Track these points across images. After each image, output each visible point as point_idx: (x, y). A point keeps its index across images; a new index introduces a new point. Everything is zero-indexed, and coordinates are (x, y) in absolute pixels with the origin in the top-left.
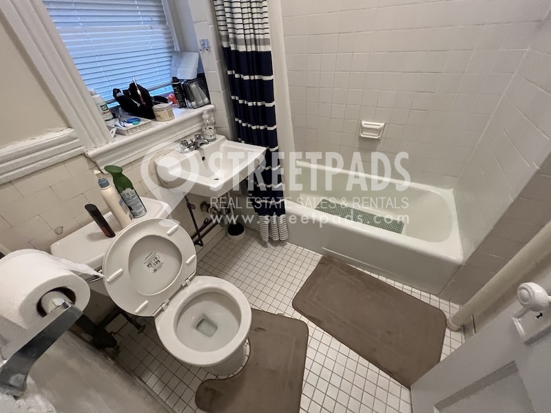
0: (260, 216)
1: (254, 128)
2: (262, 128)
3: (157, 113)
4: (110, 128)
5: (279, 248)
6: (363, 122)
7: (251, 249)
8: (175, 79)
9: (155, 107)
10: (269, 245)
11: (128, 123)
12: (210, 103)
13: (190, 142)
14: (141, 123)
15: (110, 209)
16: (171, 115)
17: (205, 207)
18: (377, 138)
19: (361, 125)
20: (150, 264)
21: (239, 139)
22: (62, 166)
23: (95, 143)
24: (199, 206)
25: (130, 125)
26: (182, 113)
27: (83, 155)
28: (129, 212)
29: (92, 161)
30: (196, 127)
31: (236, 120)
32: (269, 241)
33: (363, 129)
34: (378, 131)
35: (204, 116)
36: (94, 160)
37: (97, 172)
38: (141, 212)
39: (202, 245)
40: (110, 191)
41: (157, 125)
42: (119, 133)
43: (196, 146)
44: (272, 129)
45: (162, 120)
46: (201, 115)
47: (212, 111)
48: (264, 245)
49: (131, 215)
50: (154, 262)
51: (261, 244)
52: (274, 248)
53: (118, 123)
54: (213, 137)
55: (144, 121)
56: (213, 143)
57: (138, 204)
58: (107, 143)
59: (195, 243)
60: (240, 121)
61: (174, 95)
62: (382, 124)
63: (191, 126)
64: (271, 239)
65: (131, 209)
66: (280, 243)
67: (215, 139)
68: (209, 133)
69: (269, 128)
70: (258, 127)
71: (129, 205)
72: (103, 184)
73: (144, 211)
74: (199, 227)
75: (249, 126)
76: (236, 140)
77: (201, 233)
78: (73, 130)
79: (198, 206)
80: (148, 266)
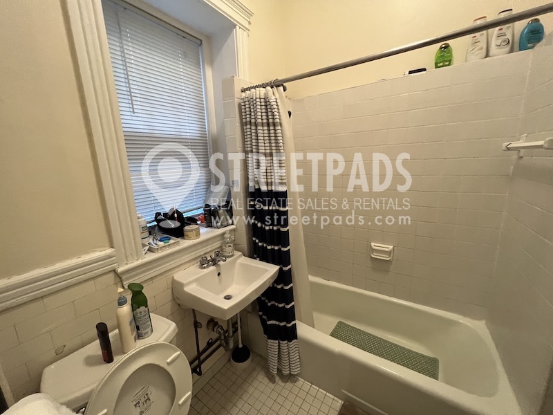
0: (269, 340)
1: (269, 247)
2: (276, 248)
3: (186, 233)
4: (144, 245)
5: (289, 385)
6: (373, 244)
7: (256, 384)
8: (207, 206)
9: (187, 228)
10: (277, 378)
11: (160, 241)
12: (232, 224)
13: (209, 258)
14: (171, 241)
15: (118, 326)
16: (198, 234)
17: (212, 324)
18: (388, 259)
19: (371, 246)
20: (139, 403)
21: (255, 256)
22: (92, 282)
23: (127, 260)
24: (206, 323)
25: (161, 244)
26: (208, 232)
27: (114, 271)
28: (135, 333)
29: (119, 277)
30: (217, 244)
31: (254, 239)
32: (277, 374)
33: (374, 251)
34: (389, 253)
35: (226, 236)
36: (121, 276)
37: (120, 290)
38: (147, 332)
39: (200, 374)
40: (126, 309)
41: (184, 243)
42: (150, 250)
43: (214, 262)
44: (286, 249)
45: (189, 238)
46: (224, 233)
47: (234, 230)
48: (271, 379)
49: (137, 336)
50: (143, 400)
51: (268, 377)
52: (283, 384)
53: (151, 241)
54: (231, 254)
55: (174, 239)
56: (230, 259)
57: (147, 324)
58: (137, 260)
59: (194, 371)
60: (257, 241)
61: (203, 216)
62: (391, 247)
63: (213, 243)
64: (279, 371)
65: (138, 328)
66: (291, 378)
67: (233, 255)
68: (228, 250)
69: (283, 249)
70: (273, 247)
71: (138, 324)
72: (121, 302)
73: (150, 332)
74: (201, 349)
75: (265, 245)
76: (251, 256)
77: (202, 357)
78: (113, 250)
79: (204, 323)
80: (135, 405)
